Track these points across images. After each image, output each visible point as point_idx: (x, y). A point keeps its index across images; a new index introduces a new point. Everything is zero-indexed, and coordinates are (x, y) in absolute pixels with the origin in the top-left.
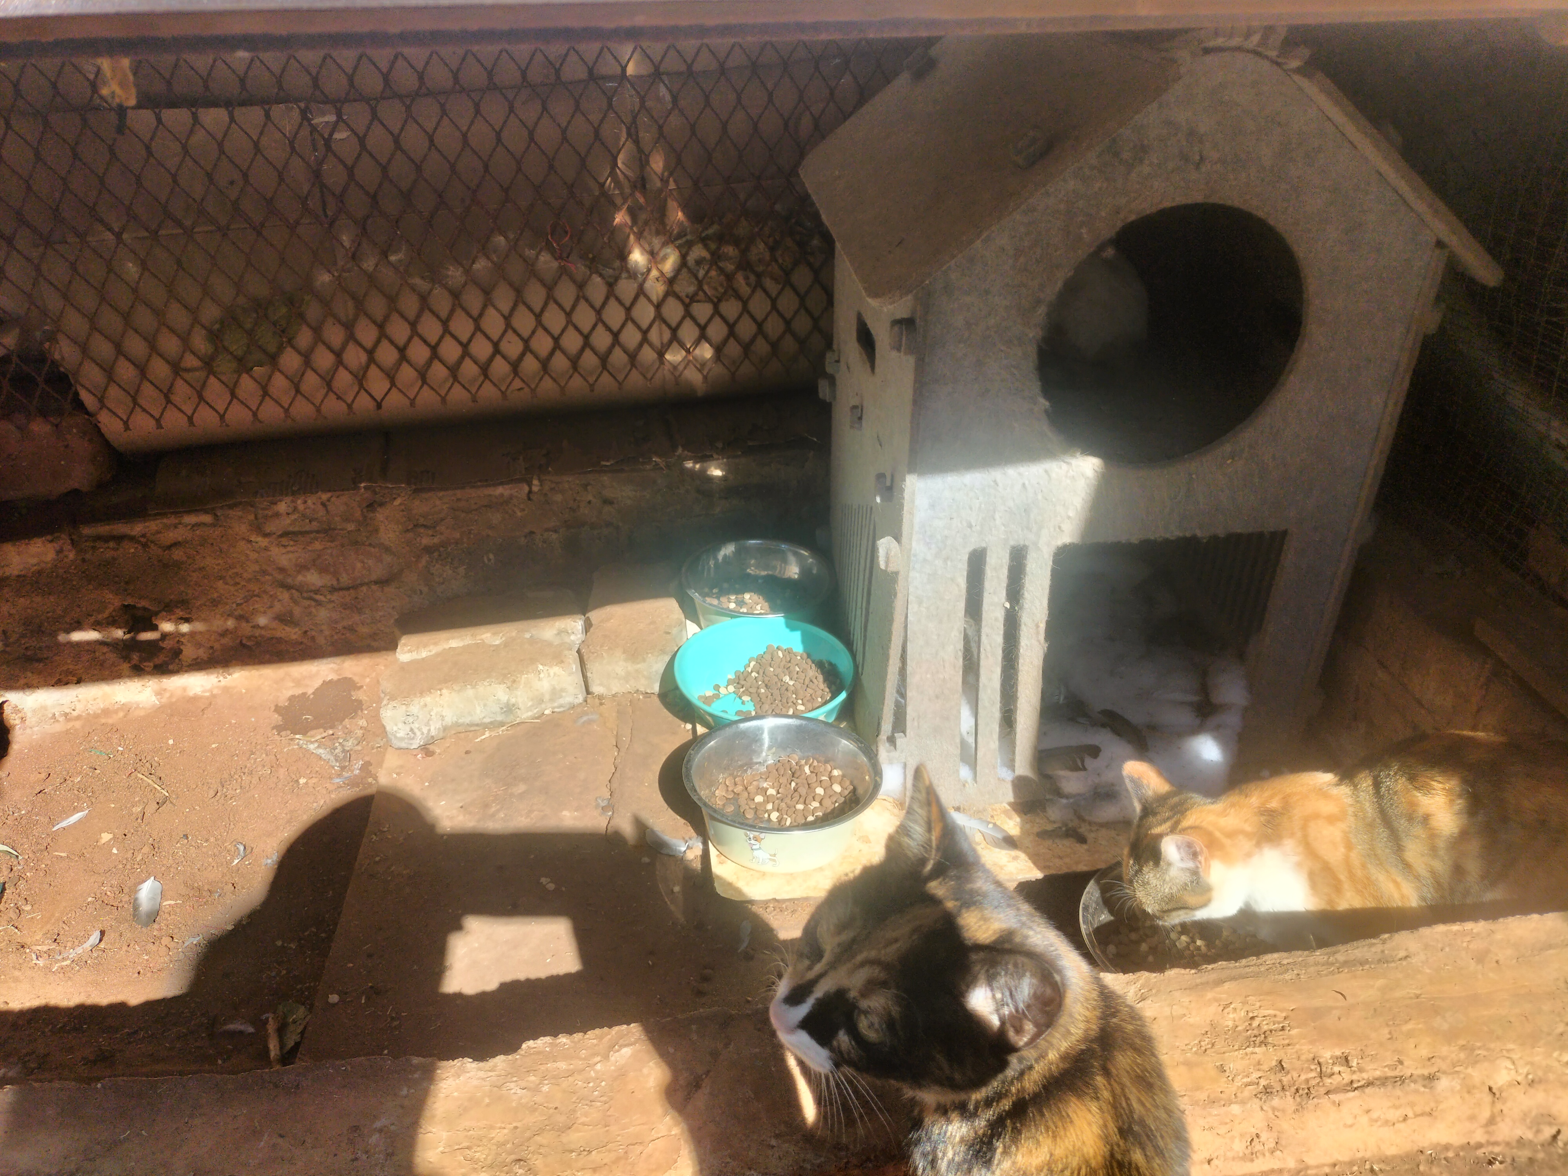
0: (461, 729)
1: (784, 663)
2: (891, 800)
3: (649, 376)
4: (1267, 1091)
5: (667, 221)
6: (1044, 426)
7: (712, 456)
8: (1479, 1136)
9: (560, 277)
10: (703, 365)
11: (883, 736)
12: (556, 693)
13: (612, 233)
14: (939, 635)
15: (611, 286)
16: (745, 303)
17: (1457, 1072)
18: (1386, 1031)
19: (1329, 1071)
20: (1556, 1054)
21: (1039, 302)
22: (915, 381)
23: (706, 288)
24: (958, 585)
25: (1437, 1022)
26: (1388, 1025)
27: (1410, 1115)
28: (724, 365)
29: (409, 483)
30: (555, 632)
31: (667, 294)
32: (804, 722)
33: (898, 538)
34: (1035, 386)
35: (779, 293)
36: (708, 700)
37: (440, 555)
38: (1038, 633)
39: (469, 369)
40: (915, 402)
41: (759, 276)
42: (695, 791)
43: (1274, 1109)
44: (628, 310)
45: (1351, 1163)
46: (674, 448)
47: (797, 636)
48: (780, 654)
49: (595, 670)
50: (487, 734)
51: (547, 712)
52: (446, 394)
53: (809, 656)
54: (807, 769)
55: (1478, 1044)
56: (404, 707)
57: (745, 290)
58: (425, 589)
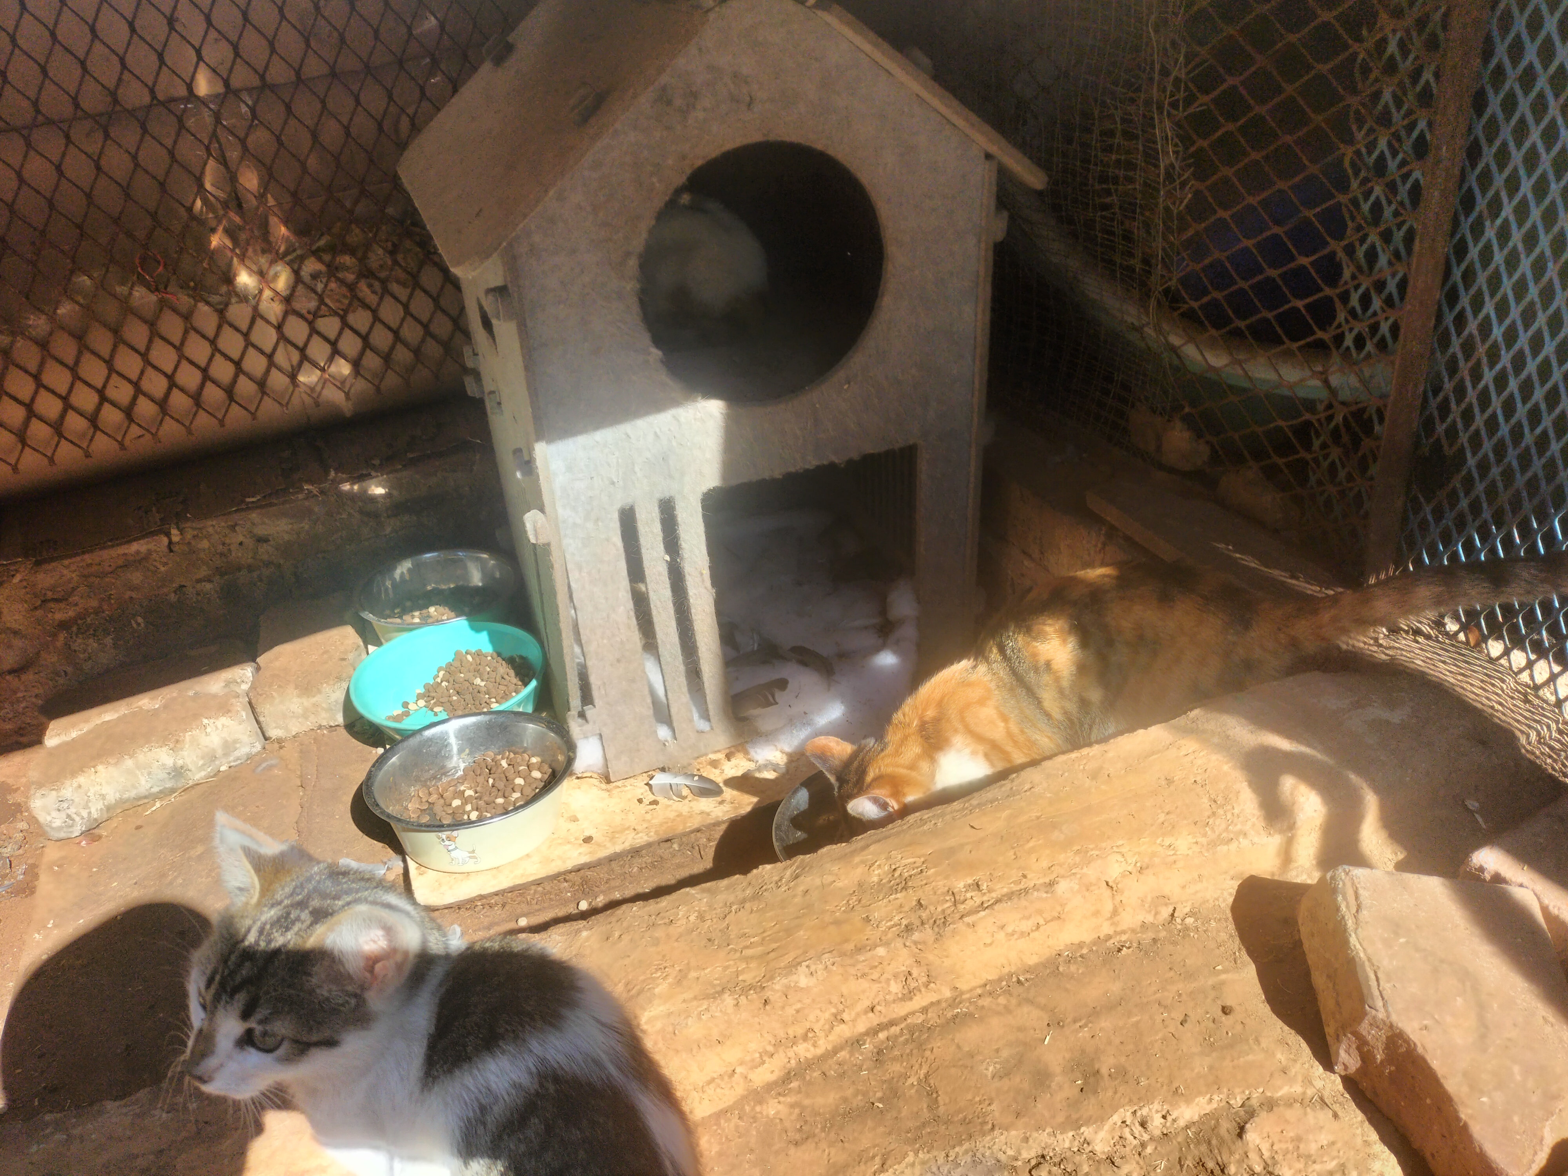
0: (126, 806)
1: (474, 666)
2: (595, 776)
3: (284, 402)
4: (909, 929)
5: (272, 239)
6: (663, 376)
7: (370, 474)
8: (1106, 929)
9: (161, 310)
10: (343, 382)
11: (573, 713)
12: (229, 746)
13: (211, 258)
14: (606, 599)
15: (221, 312)
16: (374, 312)
17: (1074, 874)
18: (1011, 853)
19: (962, 898)
20: (1159, 841)
21: (628, 254)
22: (522, 347)
23: (327, 301)
24: (615, 545)
25: (1056, 835)
26: (1013, 848)
27: (1042, 922)
28: (366, 379)
29: (26, 556)
30: (223, 684)
31: (286, 314)
32: (493, 716)
33: (542, 510)
34: (645, 339)
35: (410, 297)
36: (398, 718)
37: (79, 629)
38: (703, 581)
39: (75, 423)
40: (527, 368)
41: (384, 282)
42: (377, 805)
43: (916, 943)
44: (246, 335)
45: (1000, 980)
46: (327, 473)
47: (484, 636)
48: (469, 658)
49: (267, 711)
50: (158, 805)
51: (223, 768)
52: (53, 454)
53: (499, 655)
54: (504, 763)
55: (1091, 846)
56: (54, 793)
57: (372, 299)
58: (69, 669)
